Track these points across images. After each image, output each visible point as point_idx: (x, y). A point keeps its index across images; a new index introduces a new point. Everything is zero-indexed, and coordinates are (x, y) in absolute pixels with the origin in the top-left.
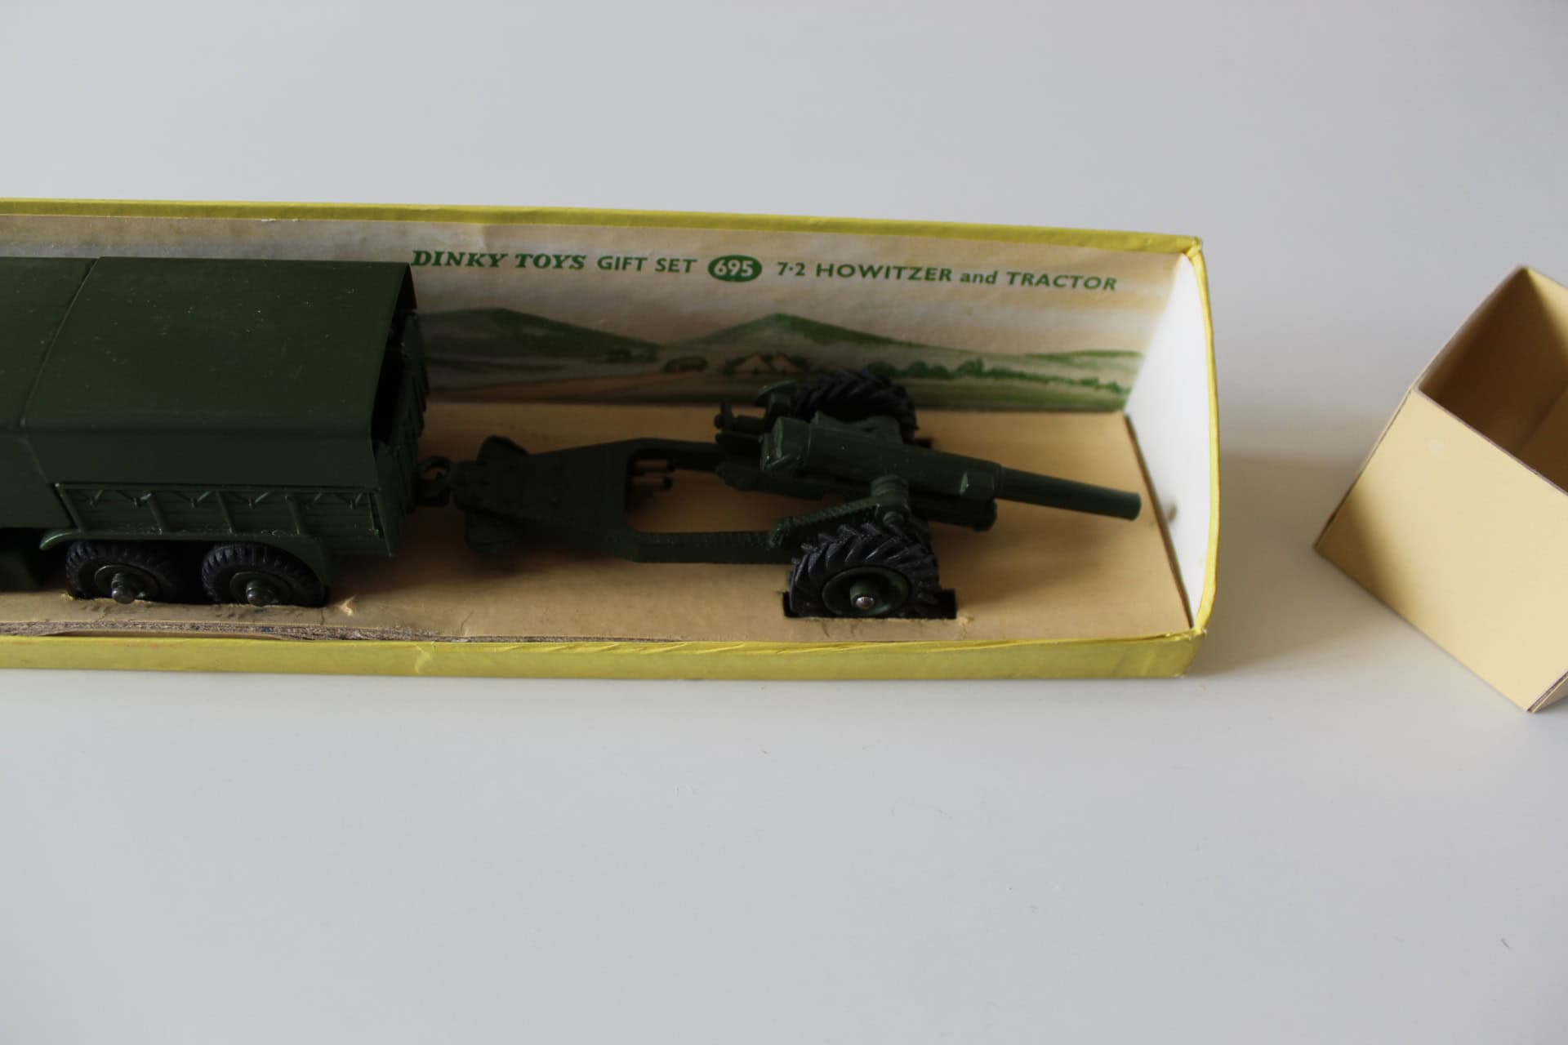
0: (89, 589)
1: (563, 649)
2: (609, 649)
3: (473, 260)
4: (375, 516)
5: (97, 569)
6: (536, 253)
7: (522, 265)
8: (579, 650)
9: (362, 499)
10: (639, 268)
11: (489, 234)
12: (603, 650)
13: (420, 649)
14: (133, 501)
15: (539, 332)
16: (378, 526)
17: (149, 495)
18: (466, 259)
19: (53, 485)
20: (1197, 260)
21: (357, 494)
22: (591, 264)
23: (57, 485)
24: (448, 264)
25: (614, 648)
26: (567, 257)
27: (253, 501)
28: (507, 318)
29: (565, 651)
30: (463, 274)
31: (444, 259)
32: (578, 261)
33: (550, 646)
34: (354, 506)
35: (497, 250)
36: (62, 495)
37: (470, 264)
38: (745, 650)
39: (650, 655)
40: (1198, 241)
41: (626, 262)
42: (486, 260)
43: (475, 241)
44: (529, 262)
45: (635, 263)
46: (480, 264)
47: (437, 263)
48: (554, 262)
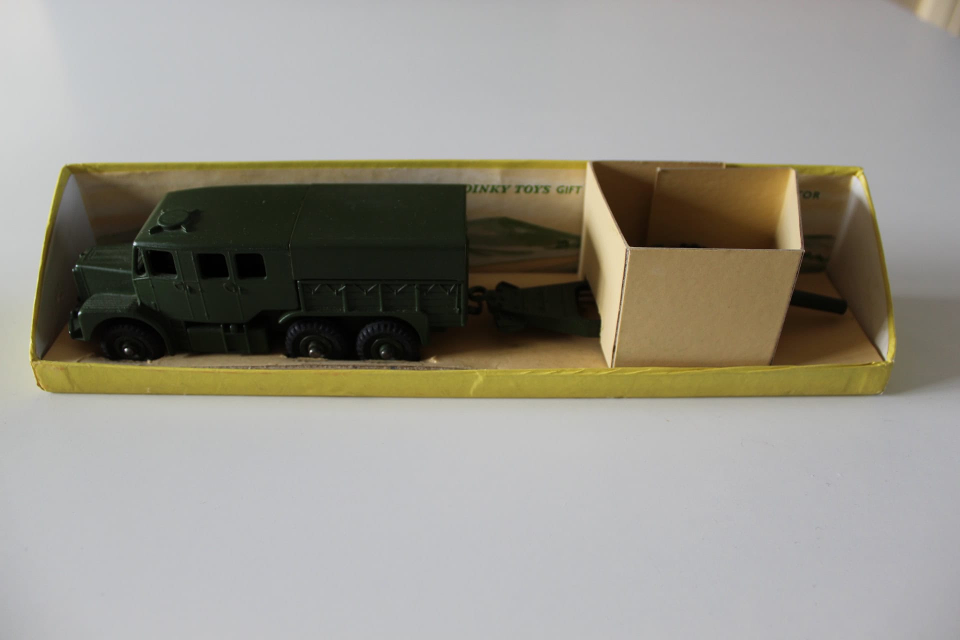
0: (296, 352)
1: (555, 373)
2: (579, 373)
3: (494, 189)
4: (459, 300)
5: (302, 338)
6: (526, 184)
7: (518, 191)
8: (564, 373)
9: (454, 289)
10: (578, 192)
11: (504, 175)
12: (576, 373)
13: (478, 373)
14: (334, 291)
15: (522, 231)
16: (459, 307)
17: (344, 287)
18: (490, 189)
19: (296, 281)
20: (862, 177)
21: (451, 285)
22: (553, 191)
23: (298, 282)
24: (480, 192)
25: (582, 372)
26: (542, 187)
27: (397, 291)
28: (507, 223)
29: (556, 374)
30: (488, 197)
31: (479, 189)
32: (547, 189)
33: (548, 371)
34: (449, 293)
35: (506, 184)
36: (299, 288)
37: (492, 191)
38: (650, 372)
39: (600, 376)
40: (861, 169)
41: (571, 189)
42: (500, 190)
43: (495, 178)
44: (522, 190)
45: (575, 190)
46: (497, 191)
47: (475, 191)
48: (534, 190)
